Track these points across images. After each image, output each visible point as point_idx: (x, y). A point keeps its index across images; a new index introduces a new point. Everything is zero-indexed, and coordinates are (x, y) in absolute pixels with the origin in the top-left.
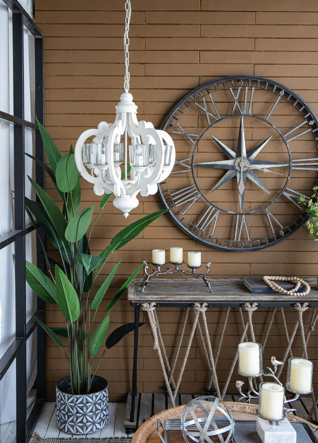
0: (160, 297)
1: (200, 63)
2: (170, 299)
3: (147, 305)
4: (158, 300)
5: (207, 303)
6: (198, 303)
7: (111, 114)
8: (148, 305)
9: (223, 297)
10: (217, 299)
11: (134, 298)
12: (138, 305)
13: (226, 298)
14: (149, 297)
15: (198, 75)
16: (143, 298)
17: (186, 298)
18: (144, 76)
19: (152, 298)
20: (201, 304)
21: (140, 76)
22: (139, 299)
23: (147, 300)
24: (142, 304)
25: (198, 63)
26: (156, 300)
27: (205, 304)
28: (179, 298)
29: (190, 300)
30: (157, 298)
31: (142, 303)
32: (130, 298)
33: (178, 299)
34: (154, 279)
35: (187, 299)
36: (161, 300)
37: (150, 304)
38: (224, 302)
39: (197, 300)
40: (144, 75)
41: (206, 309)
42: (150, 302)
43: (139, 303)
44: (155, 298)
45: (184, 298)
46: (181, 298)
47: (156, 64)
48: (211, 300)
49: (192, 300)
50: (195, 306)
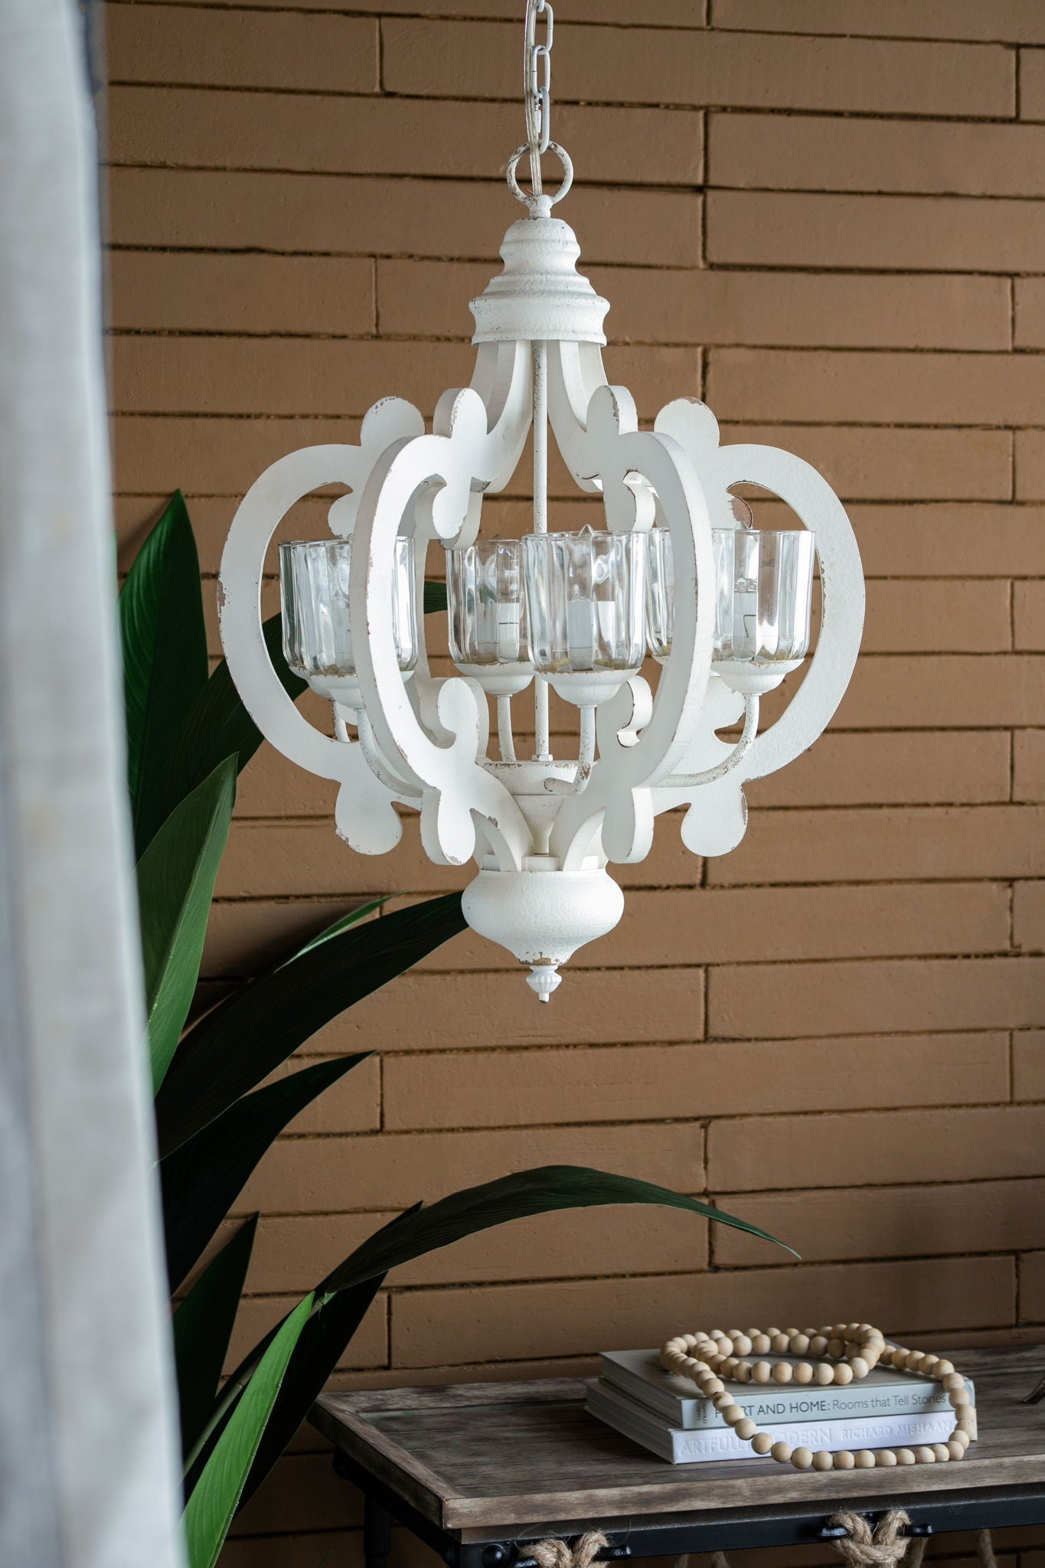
0: (640, 1494)
1: (714, 24)
2: (699, 1505)
3: (560, 1554)
4: (626, 1513)
5: (907, 1511)
6: (853, 1513)
7: (171, 333)
8: (567, 1553)
9: (1001, 1466)
10: (965, 1480)
11: (485, 1512)
12: (499, 1555)
13: (1019, 1466)
14: (573, 1503)
15: (702, 103)
16: (536, 1508)
17: (794, 1486)
18: (377, 96)
19: (593, 1503)
20: (876, 1519)
21: (349, 94)
22: (511, 1519)
23: (562, 1517)
24: (527, 1551)
25: (697, 25)
26: (616, 1513)
27: (898, 1517)
28: (747, 1493)
29: (813, 1497)
30: (621, 1503)
31: (528, 1543)
32: (460, 1515)
33: (745, 1498)
34: (477, 1393)
35: (793, 1496)
36: (645, 1511)
37: (572, 1543)
38: (1000, 1495)
39: (855, 1494)
40: (377, 89)
41: (900, 1548)
42: (571, 1533)
43: (505, 1544)
44: (612, 1503)
45: (780, 1490)
46: (760, 1491)
47: (450, 24)
48: (935, 1488)
49: (823, 1496)
50: (838, 1532)
